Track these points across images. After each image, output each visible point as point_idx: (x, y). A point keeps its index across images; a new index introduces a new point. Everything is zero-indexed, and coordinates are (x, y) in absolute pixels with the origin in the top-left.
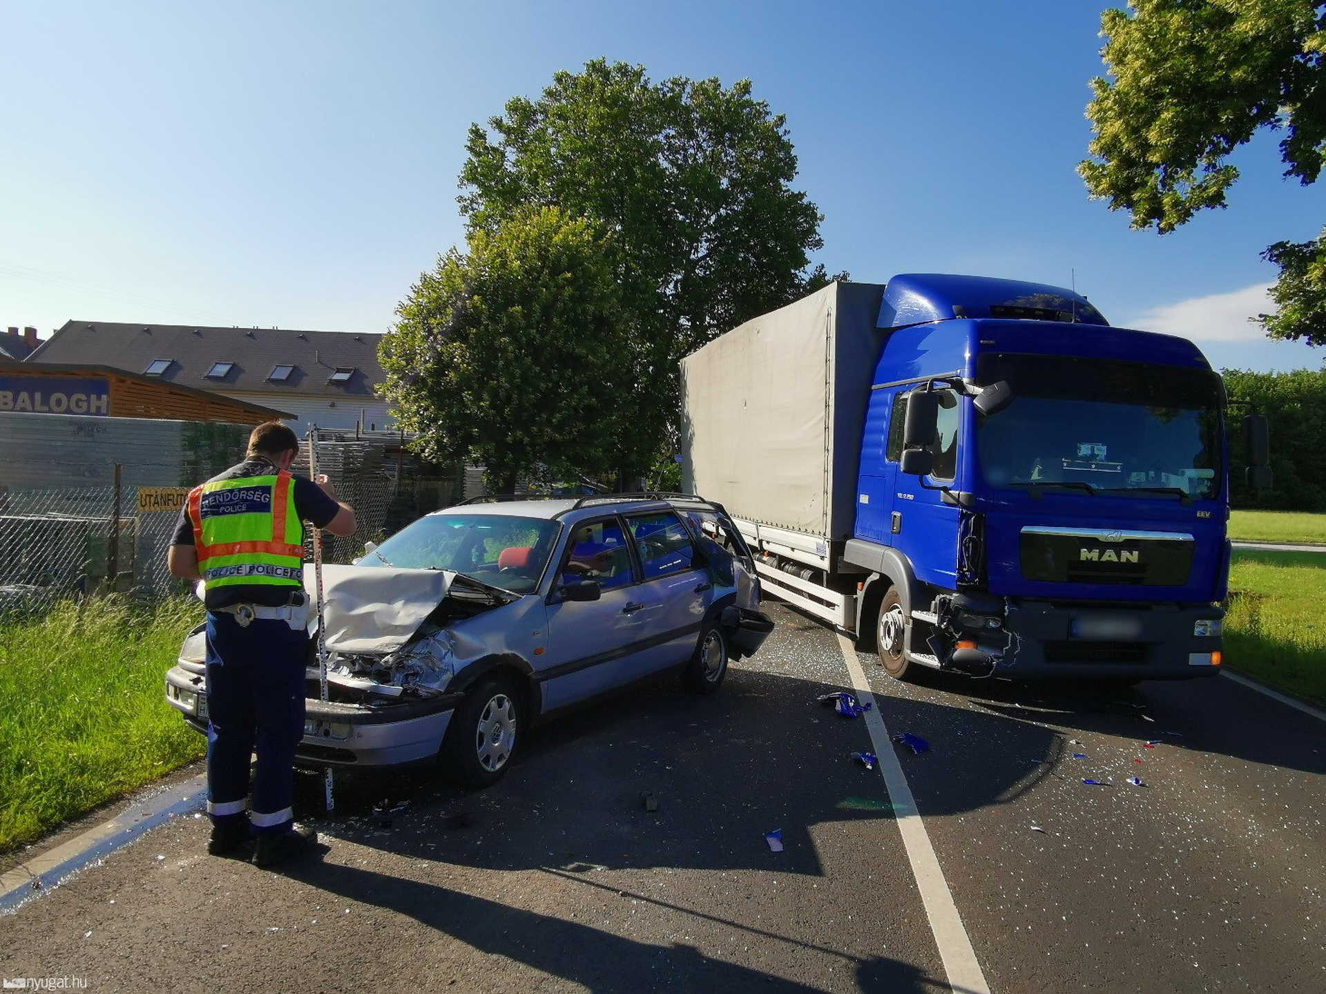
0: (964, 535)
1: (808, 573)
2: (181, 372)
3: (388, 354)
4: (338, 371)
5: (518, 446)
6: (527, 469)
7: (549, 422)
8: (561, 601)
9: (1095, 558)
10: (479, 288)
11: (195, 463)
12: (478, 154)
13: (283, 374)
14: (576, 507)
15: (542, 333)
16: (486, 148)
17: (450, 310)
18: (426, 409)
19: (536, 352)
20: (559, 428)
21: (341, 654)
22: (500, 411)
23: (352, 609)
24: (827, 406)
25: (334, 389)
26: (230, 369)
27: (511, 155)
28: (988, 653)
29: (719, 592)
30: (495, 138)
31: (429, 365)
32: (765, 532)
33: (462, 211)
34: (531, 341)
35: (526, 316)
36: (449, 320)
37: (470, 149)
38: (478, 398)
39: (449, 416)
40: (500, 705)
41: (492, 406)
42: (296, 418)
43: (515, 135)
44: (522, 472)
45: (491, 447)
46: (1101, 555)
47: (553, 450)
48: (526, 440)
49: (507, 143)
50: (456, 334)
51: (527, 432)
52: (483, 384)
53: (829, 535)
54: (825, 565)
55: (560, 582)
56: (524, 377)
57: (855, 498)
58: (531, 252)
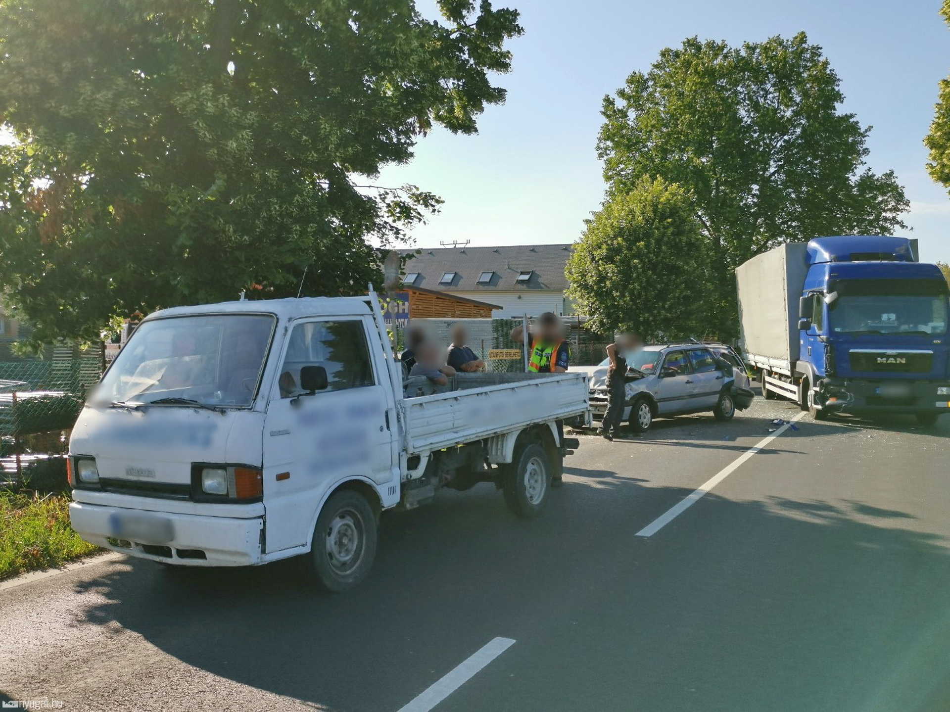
0: (826, 353)
1: (776, 376)
2: (424, 280)
3: (570, 272)
4: (522, 273)
5: (646, 322)
6: (652, 335)
7: (663, 307)
8: (663, 377)
9: (885, 362)
10: (620, 232)
11: (497, 338)
12: (608, 116)
13: (486, 278)
14: (667, 347)
15: (657, 255)
16: (615, 111)
17: (604, 246)
18: (593, 303)
19: (654, 267)
20: (669, 310)
21: (599, 390)
22: (635, 304)
23: (601, 377)
24: (785, 300)
25: (520, 286)
26: (454, 277)
27: (632, 114)
28: (840, 402)
29: (727, 380)
30: (620, 103)
31: (594, 278)
32: (773, 362)
33: (599, 157)
34: (650, 261)
35: (647, 246)
36: (604, 250)
37: (604, 113)
38: (623, 296)
39: (607, 307)
40: (645, 408)
41: (631, 300)
42: (501, 308)
43: (635, 100)
44: (649, 337)
45: (631, 324)
46: (887, 360)
47: (667, 323)
48: (651, 318)
49: (630, 106)
50: (609, 259)
51: (653, 315)
52: (625, 287)
53: (789, 359)
54: (789, 374)
55: (663, 371)
56: (648, 281)
57: (799, 342)
58: (649, 209)
